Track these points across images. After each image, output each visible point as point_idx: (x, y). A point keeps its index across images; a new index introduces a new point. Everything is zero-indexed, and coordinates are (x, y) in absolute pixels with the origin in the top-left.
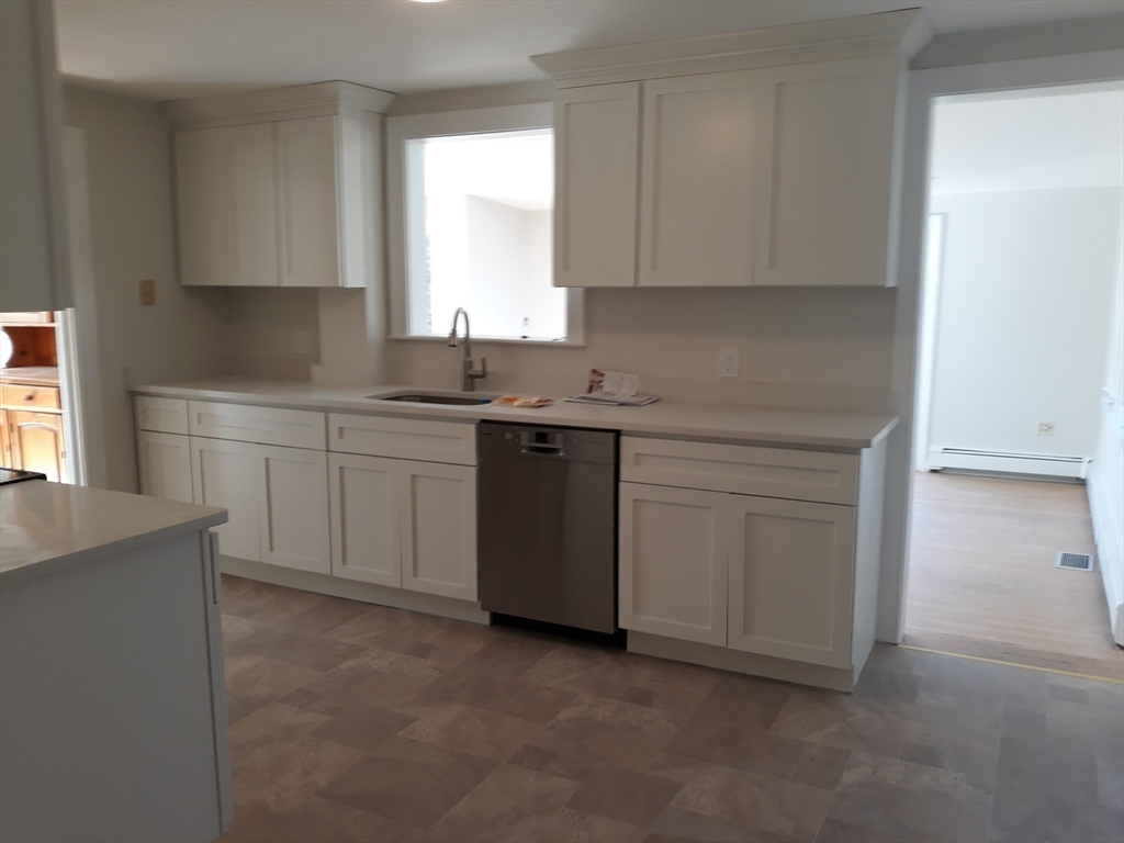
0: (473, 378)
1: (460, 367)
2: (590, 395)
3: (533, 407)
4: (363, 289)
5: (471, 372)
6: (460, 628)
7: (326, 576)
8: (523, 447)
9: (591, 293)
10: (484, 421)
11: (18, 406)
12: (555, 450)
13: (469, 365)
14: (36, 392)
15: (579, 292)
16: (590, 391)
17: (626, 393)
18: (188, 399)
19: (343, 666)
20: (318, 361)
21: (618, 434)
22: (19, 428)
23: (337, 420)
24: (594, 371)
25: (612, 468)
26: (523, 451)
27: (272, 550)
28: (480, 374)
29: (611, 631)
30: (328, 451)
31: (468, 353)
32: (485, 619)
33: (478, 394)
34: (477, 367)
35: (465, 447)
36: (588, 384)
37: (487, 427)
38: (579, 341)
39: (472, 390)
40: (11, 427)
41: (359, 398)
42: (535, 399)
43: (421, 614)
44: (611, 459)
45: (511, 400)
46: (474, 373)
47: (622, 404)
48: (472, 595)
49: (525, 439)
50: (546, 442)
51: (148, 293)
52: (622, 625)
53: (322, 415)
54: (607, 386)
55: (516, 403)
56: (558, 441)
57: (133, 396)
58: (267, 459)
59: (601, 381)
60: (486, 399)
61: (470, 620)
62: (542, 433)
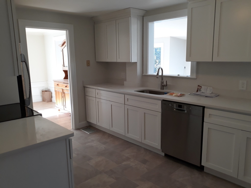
0: (163, 86)
1: (160, 83)
2: (197, 93)
3: (179, 96)
4: (137, 62)
5: (163, 84)
6: (156, 155)
7: (124, 135)
8: (174, 108)
9: (198, 63)
10: (163, 100)
11: (64, 88)
12: (184, 111)
13: (162, 83)
14: (67, 85)
15: (195, 63)
16: (197, 91)
17: (208, 93)
18: (95, 89)
19: (123, 163)
20: (126, 80)
21: (204, 108)
22: (65, 93)
23: (127, 97)
24: (199, 86)
25: (202, 118)
26: (175, 110)
27: (112, 127)
28: (165, 85)
29: (199, 166)
30: (125, 104)
31: (162, 79)
32: (163, 154)
33: (165, 91)
34: (165, 83)
35: (158, 107)
36: (197, 89)
37: (164, 102)
38: (194, 77)
39: (163, 89)
40: (63, 92)
41: (132, 91)
42: (179, 94)
43: (147, 149)
44: (201, 115)
45: (172, 94)
46: (164, 85)
47: (206, 97)
48: (159, 147)
49: (175, 106)
50: (182, 108)
51: (88, 63)
52: (202, 164)
53: (124, 95)
54: (203, 90)
55: (174, 95)
56: (185, 108)
57: (84, 87)
58: (111, 105)
59: (201, 89)
60: (166, 92)
61: (159, 153)
62: (180, 105)
